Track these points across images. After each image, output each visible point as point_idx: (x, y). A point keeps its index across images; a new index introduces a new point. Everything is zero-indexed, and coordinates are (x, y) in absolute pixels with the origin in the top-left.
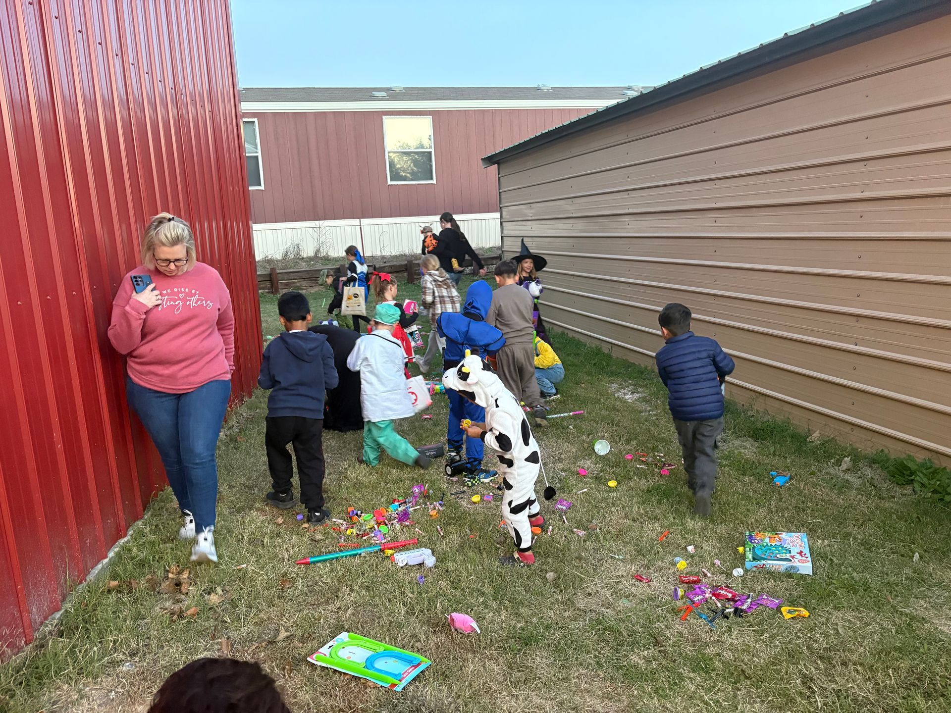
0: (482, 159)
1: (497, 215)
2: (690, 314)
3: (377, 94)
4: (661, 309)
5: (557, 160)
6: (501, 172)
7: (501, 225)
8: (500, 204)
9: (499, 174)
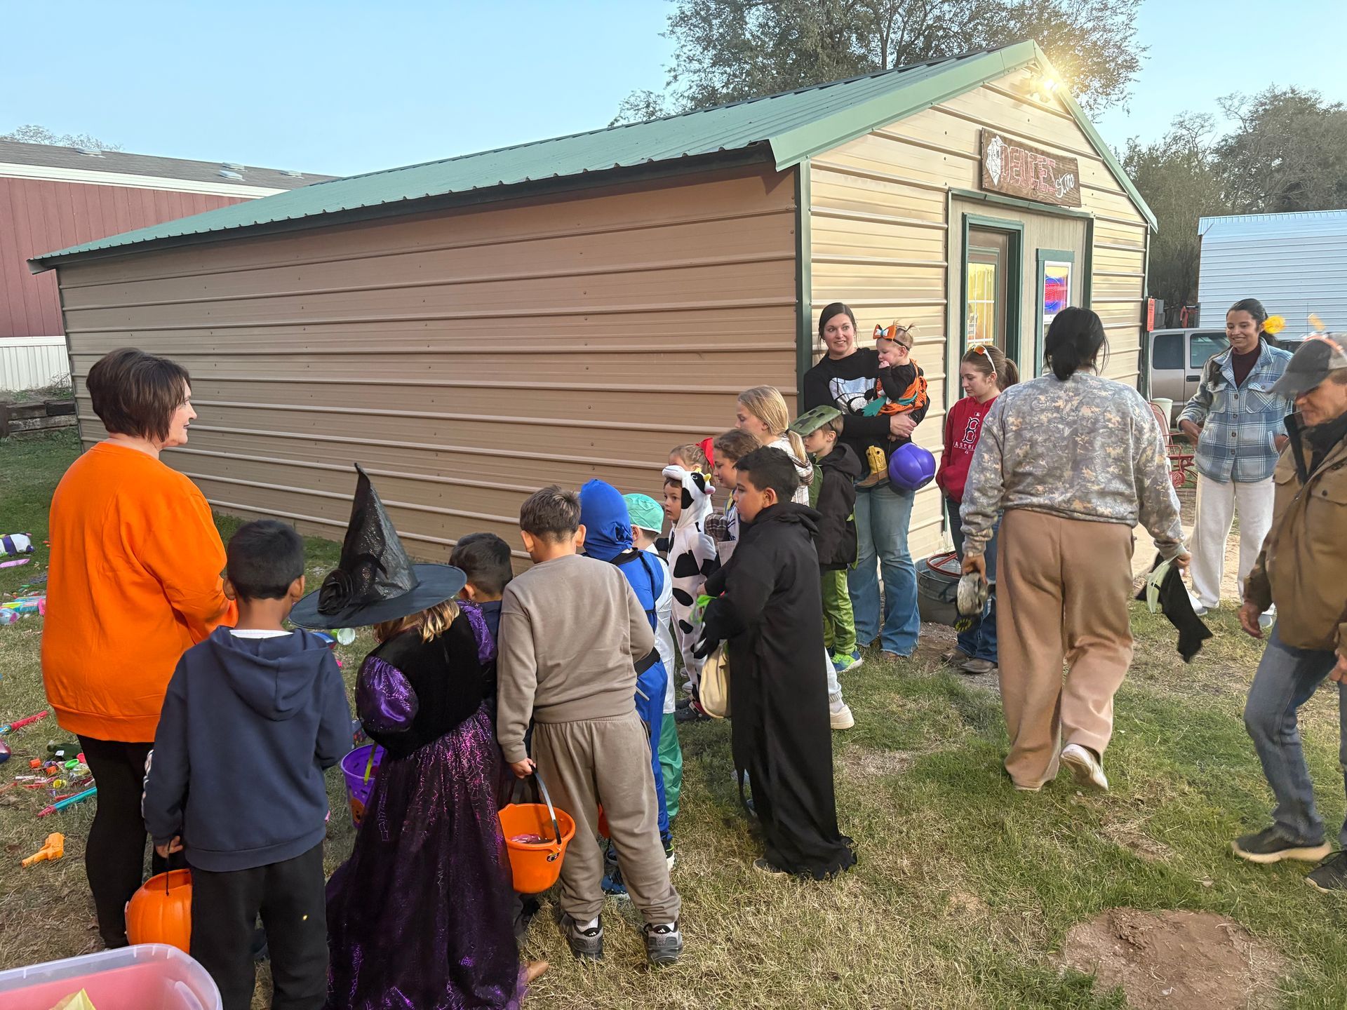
0: (29, 261)
1: (62, 340)
2: (509, 550)
4: (455, 542)
5: (185, 274)
6: (63, 281)
7: (70, 359)
8: (66, 328)
9: (59, 285)
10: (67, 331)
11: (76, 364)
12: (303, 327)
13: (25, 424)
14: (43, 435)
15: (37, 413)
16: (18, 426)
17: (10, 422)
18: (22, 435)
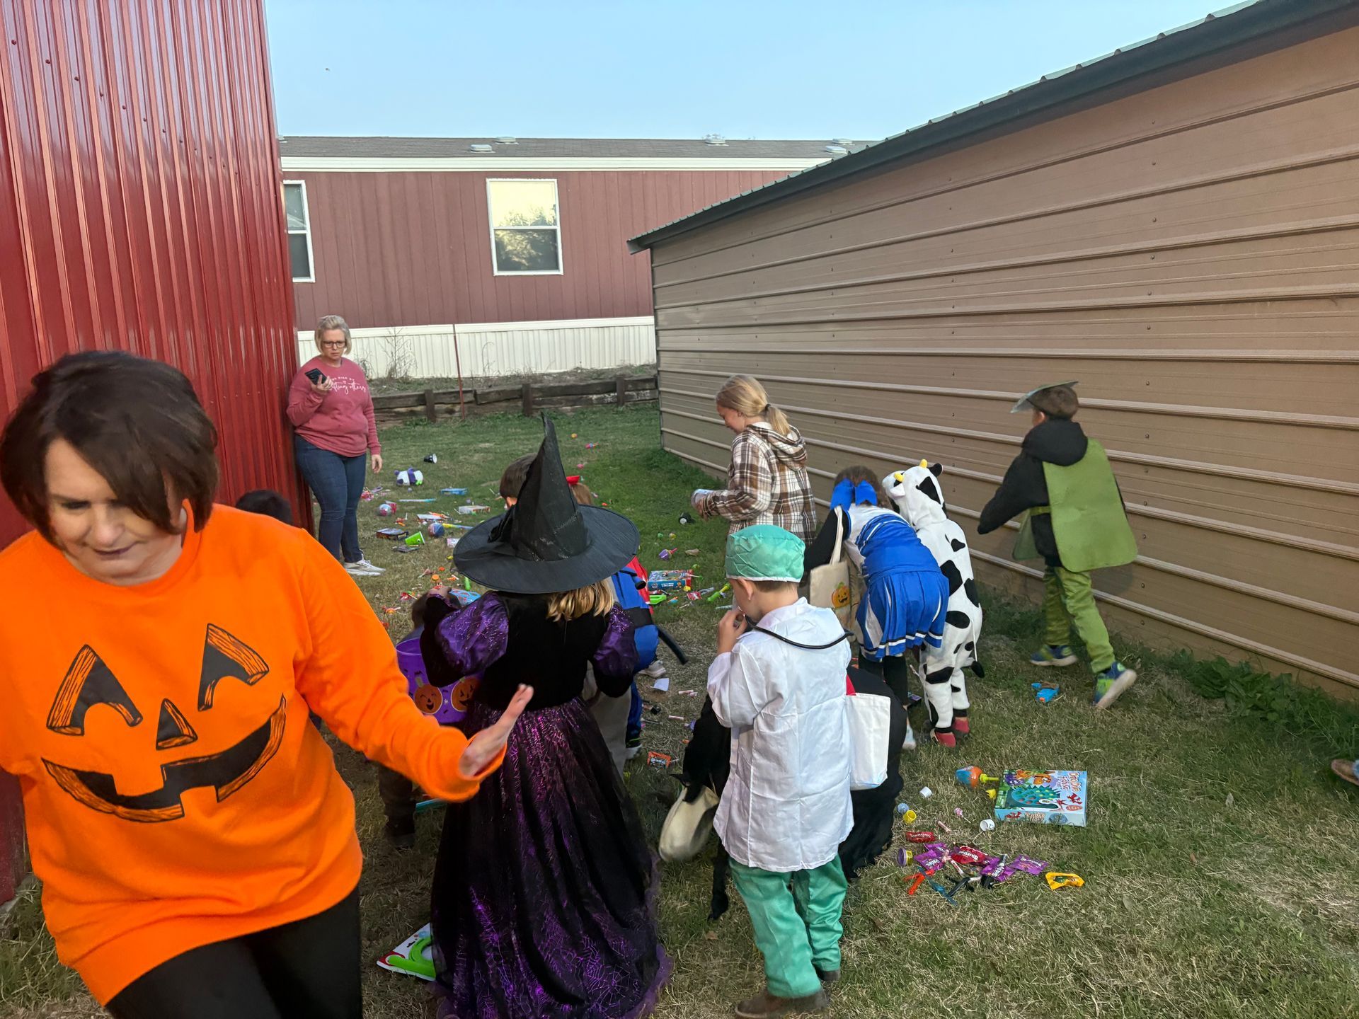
0: (628, 241)
1: (651, 320)
3: (477, 147)
6: (655, 259)
7: (656, 334)
8: (655, 305)
9: (652, 263)
10: (656, 307)
11: (661, 339)
12: (831, 291)
13: (638, 394)
14: (650, 405)
15: (647, 386)
16: (632, 396)
17: (626, 393)
18: (635, 405)
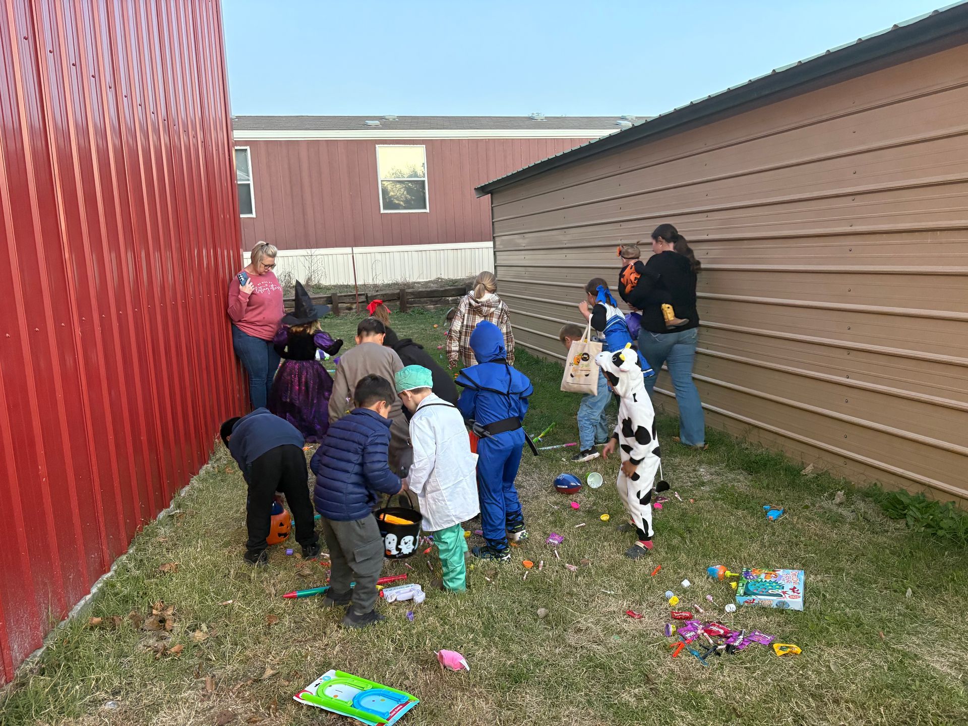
0: (475, 189)
3: (370, 122)
6: (494, 201)
7: (494, 254)
8: (493, 233)
9: (492, 204)
10: (494, 235)
11: (498, 257)
12: (620, 223)
